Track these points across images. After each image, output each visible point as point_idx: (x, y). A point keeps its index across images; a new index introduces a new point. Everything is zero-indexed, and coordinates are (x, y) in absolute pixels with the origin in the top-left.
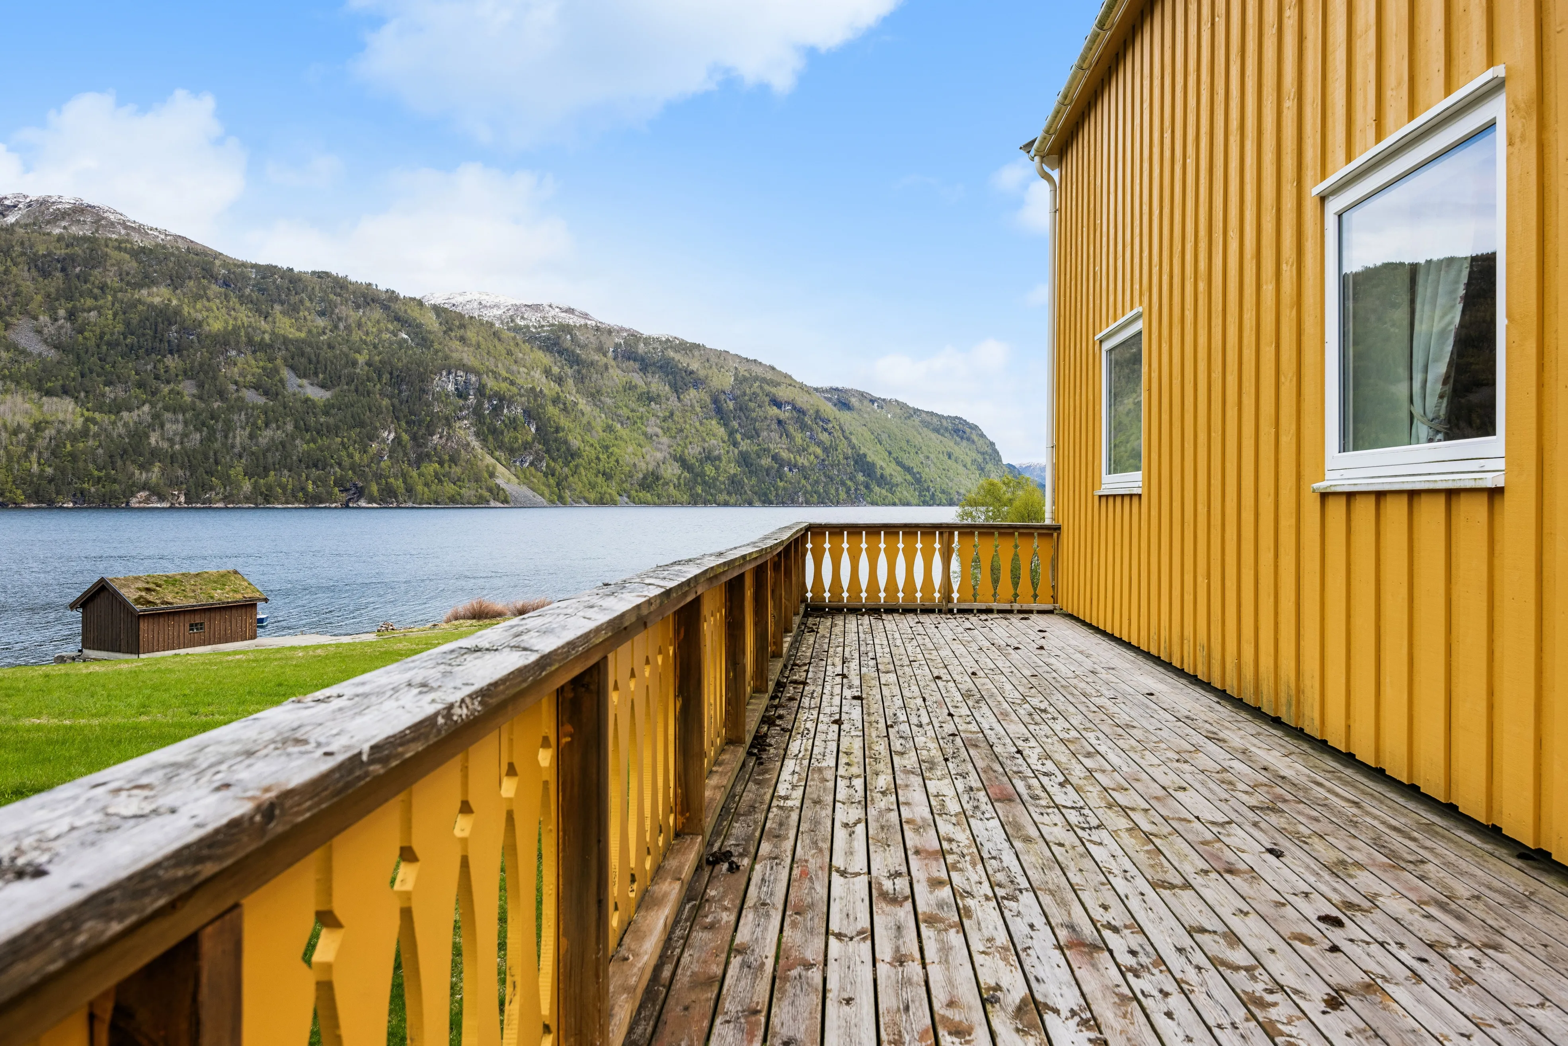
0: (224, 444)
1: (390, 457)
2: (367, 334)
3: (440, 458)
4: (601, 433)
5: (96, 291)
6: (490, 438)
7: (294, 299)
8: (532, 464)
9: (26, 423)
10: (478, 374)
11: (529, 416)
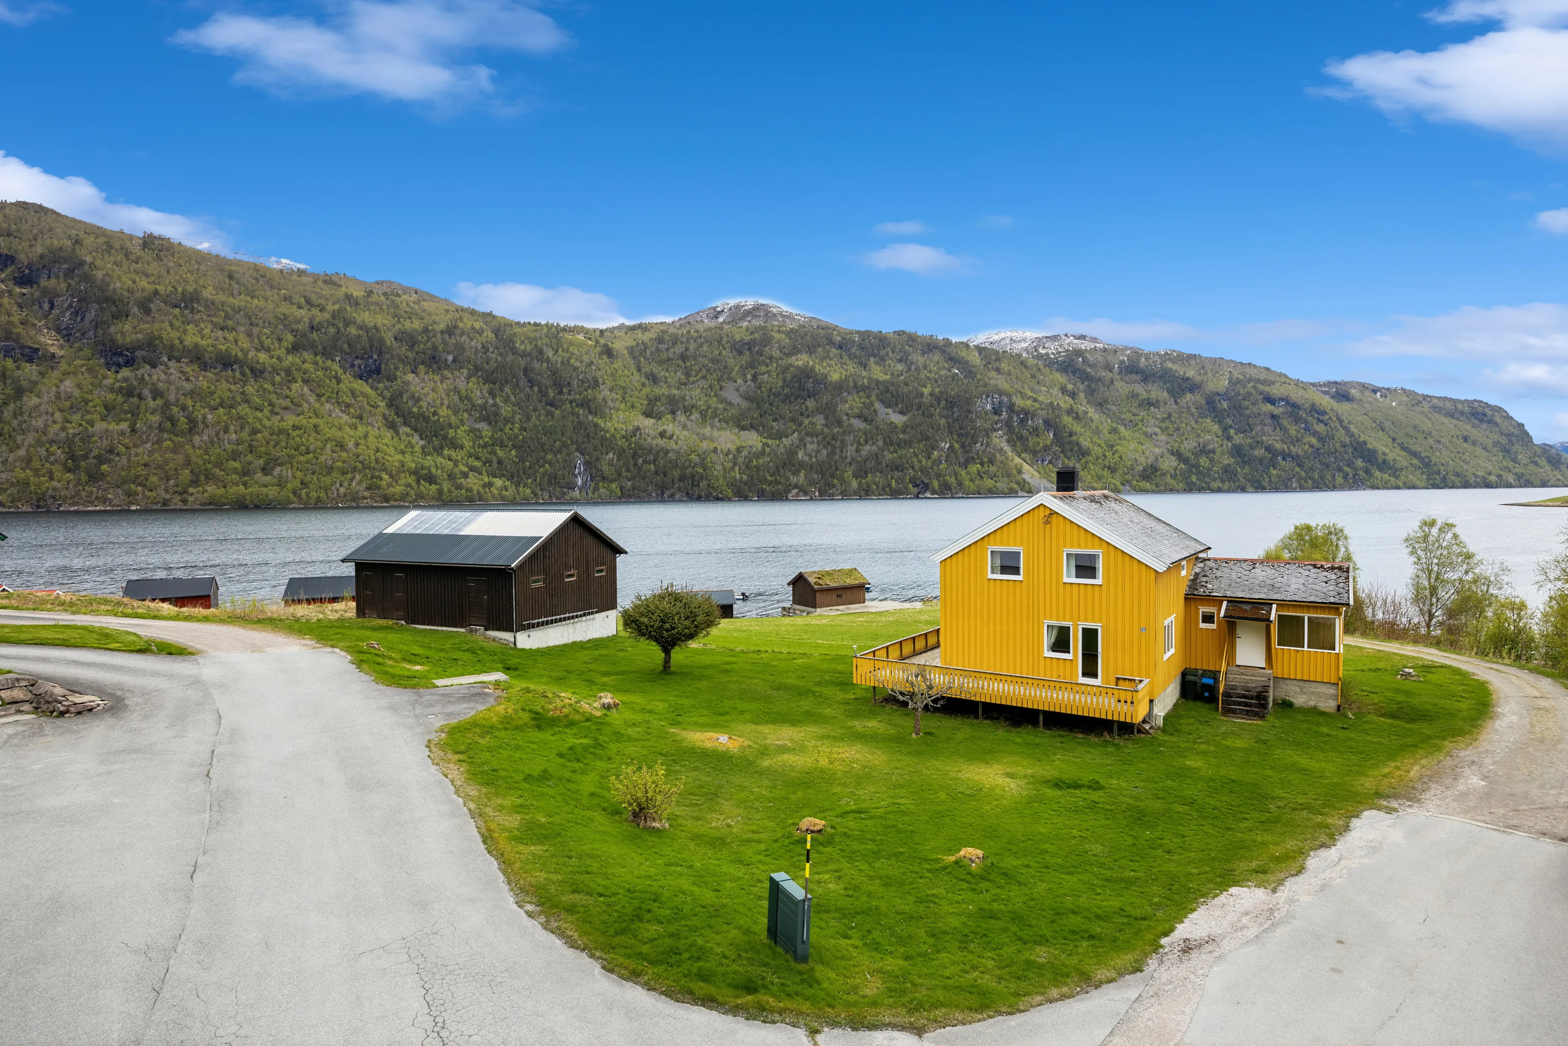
0: (841, 457)
1: (946, 461)
2: (930, 372)
3: (981, 460)
4: (1108, 436)
5: (768, 361)
6: (1018, 444)
7: (883, 352)
8: (1050, 462)
9: (733, 448)
10: (1009, 395)
11: (1048, 425)
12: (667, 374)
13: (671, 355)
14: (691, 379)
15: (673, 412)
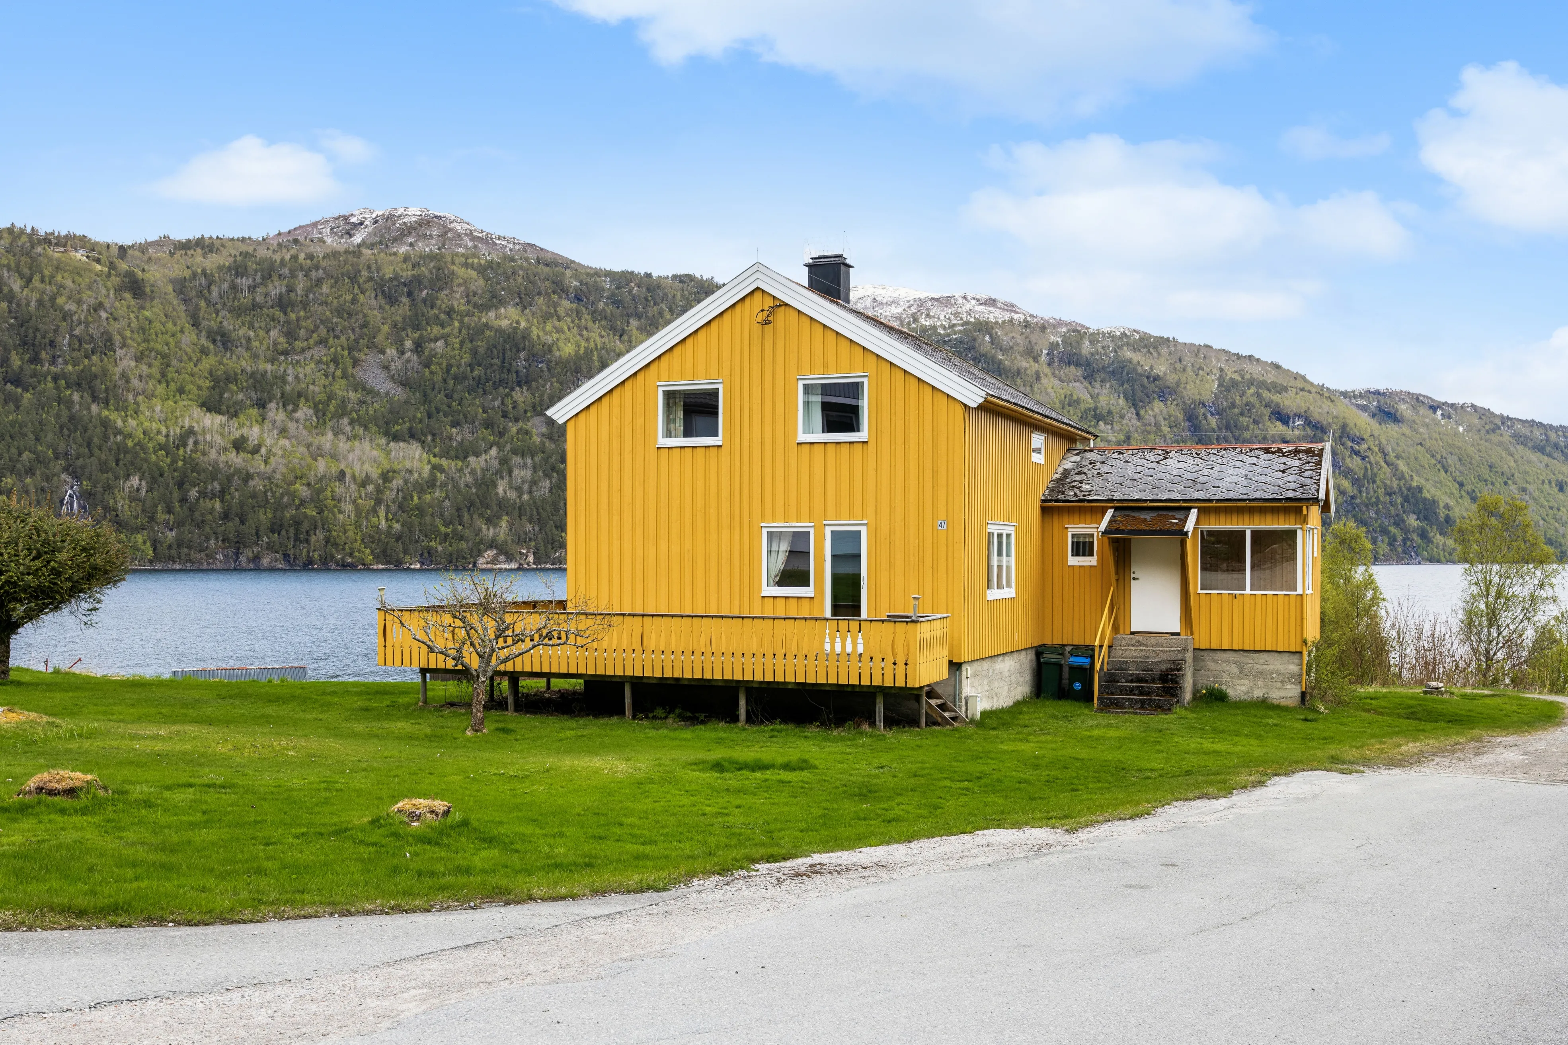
5: (443, 316)
7: (653, 311)
9: (374, 473)
12: (251, 334)
13: (259, 299)
14: (298, 344)
15: (261, 405)
